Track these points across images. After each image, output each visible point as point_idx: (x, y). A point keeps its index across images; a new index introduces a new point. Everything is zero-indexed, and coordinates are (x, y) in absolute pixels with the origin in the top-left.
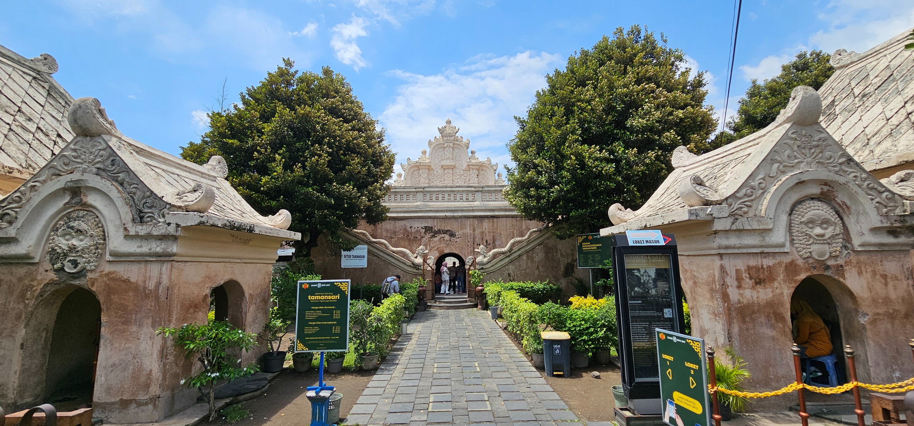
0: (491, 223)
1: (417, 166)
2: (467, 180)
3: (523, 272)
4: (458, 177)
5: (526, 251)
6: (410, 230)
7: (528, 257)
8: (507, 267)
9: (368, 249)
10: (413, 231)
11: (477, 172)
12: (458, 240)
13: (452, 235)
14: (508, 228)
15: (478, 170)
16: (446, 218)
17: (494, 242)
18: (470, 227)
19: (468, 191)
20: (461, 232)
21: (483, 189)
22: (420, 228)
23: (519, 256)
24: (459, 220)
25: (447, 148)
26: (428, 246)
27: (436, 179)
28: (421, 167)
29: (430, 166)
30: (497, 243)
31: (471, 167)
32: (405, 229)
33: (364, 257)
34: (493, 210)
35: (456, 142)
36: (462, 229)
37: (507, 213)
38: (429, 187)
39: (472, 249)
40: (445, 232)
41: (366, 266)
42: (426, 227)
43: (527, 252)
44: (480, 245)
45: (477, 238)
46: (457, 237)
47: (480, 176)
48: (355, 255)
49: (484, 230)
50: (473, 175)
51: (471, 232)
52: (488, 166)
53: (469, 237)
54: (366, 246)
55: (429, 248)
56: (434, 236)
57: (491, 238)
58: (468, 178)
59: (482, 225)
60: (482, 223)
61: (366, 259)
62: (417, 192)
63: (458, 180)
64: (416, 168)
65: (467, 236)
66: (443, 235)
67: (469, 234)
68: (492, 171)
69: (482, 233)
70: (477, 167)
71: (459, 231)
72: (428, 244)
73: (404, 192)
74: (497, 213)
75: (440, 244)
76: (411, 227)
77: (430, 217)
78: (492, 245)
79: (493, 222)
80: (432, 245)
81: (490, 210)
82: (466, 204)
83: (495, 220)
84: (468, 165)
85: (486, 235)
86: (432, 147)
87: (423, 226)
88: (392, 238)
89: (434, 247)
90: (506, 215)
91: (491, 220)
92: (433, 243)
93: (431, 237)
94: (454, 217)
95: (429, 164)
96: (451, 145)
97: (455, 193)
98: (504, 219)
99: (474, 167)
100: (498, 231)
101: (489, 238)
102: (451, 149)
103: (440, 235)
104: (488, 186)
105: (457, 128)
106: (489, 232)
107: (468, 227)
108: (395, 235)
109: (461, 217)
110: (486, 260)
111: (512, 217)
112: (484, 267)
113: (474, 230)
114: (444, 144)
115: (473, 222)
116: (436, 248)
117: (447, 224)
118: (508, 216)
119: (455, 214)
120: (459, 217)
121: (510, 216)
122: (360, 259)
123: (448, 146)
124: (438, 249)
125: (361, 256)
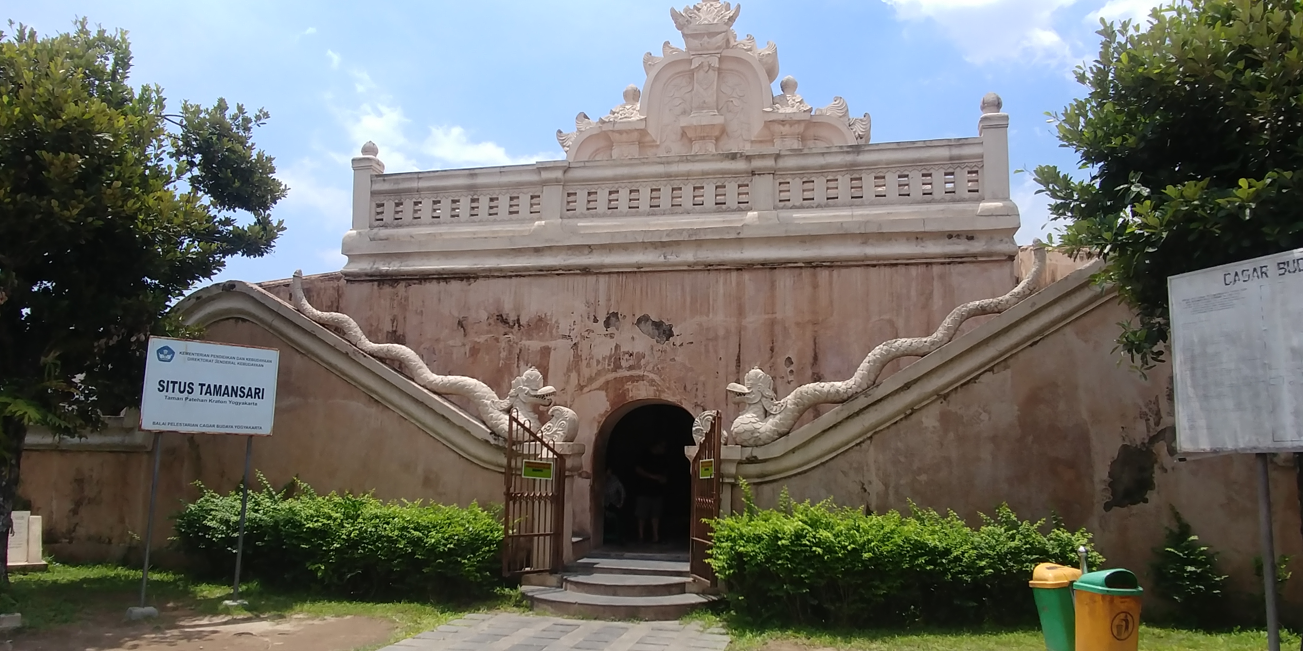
0: (808, 288)
1: (607, 132)
3: (923, 478)
5: (936, 392)
7: (944, 418)
8: (854, 456)
12: (679, 352)
13: (660, 334)
16: (638, 271)
17: (816, 362)
18: (727, 303)
19: (723, 173)
20: (691, 324)
21: (782, 163)
22: (548, 310)
23: (911, 412)
24: (688, 278)
25: (701, 73)
26: (574, 375)
28: (616, 137)
31: (778, 128)
33: (258, 393)
34: (817, 239)
35: (730, 53)
36: (695, 312)
37: (872, 250)
41: (267, 428)
43: (942, 395)
45: (751, 346)
46: (678, 340)
48: (212, 381)
49: (778, 316)
51: (731, 320)
52: (833, 122)
54: (272, 356)
55: (574, 380)
59: (772, 297)
60: (772, 289)
61: (267, 405)
65: (716, 338)
67: (721, 332)
69: (772, 327)
70: (795, 126)
71: (681, 320)
72: (573, 365)
73: (501, 186)
74: (829, 252)
75: (616, 370)
78: (799, 365)
79: (815, 286)
80: (585, 372)
81: (802, 240)
82: (714, 221)
84: (768, 124)
85: (787, 336)
86: (653, 73)
89: (591, 380)
90: (867, 258)
91: (806, 277)
92: (589, 366)
94: (666, 270)
95: (642, 126)
96: (715, 62)
98: (857, 274)
99: (786, 129)
101: (798, 347)
102: (713, 75)
103: (617, 335)
105: (734, 8)
106: (799, 324)
107: (719, 303)
109: (691, 268)
110: (767, 426)
111: (891, 266)
112: (760, 453)
113: (739, 317)
114: (690, 61)
115: (738, 284)
116: (601, 381)
117: (644, 294)
118: (875, 262)
119: (672, 258)
120: (685, 268)
121: (881, 262)
122: (238, 399)
123: (701, 66)
124: (605, 387)
125: (246, 391)
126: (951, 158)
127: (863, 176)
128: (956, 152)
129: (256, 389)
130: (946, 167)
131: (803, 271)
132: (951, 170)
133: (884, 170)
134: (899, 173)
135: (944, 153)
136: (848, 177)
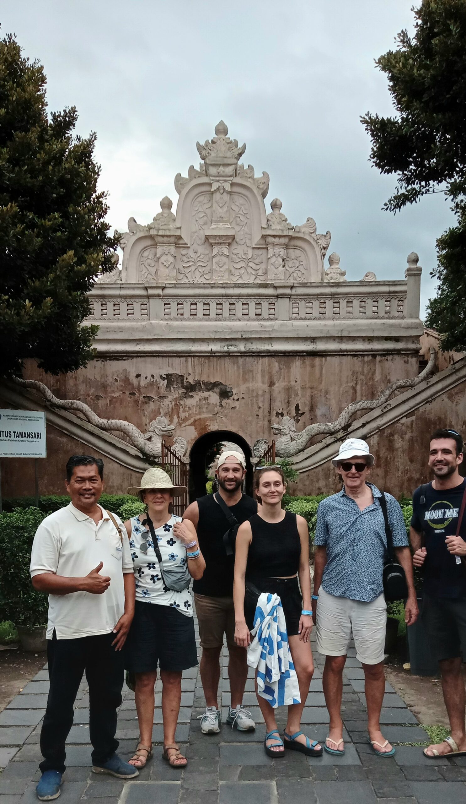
0: (308, 368)
1: (151, 237)
2: (260, 272)
4: (242, 264)
5: (378, 428)
6: (135, 381)
9: (47, 420)
10: (143, 383)
11: (283, 252)
12: (237, 404)
13: (225, 394)
14: (344, 379)
15: (287, 247)
16: (212, 355)
17: (312, 409)
18: (263, 376)
19: (260, 295)
20: (243, 388)
21: (294, 292)
22: (157, 378)
24: (241, 360)
25: (218, 195)
26: (175, 417)
27: (193, 268)
28: (160, 239)
29: (180, 238)
30: (319, 412)
31: (270, 240)
32: (126, 380)
33: (38, 435)
34: (313, 340)
35: (237, 180)
36: (245, 380)
37: (344, 346)
38: (175, 286)
39: (266, 423)
40: (211, 386)
41: (44, 455)
42: (168, 375)
44: (282, 415)
45: (277, 401)
46: (236, 397)
47: (290, 264)
48: (19, 430)
49: (293, 383)
50: (274, 259)
51: (266, 387)
52: (307, 237)
53: (261, 399)
54: (42, 415)
55: (175, 419)
56: (186, 396)
57: (307, 400)
58: (263, 266)
59: (289, 372)
60: (289, 367)
61: (43, 442)
62: (149, 297)
63: (242, 271)
64: (149, 242)
65: (257, 396)
66: (206, 394)
67: (260, 392)
68: (317, 249)
69: (288, 390)
70: (284, 241)
71: (238, 385)
72: (175, 411)
73: (120, 296)
74: (321, 346)
75: (200, 414)
76: (138, 376)
77: (178, 354)
78: (307, 416)
79: (313, 366)
80: (182, 415)
81: (305, 339)
82: (255, 325)
83: (317, 360)
84: (264, 237)
85: (297, 395)
86: (185, 191)
87: (164, 372)
88: (98, 397)
89: (186, 419)
90: (341, 351)
91: (308, 361)
92: (184, 411)
93: (181, 398)
94: (228, 355)
95: (178, 233)
96: (228, 187)
97: (233, 300)
98: (336, 360)
99: (276, 240)
100: (323, 386)
101: (303, 401)
102: (226, 196)
103: (200, 394)
104: (304, 285)
105: (240, 145)
106: (303, 388)
107: (259, 376)
108: (106, 392)
109: (243, 355)
110: (292, 446)
111: (354, 356)
113: (272, 384)
114: (210, 184)
115: (269, 365)
116: (192, 420)
117: (215, 369)
118: (345, 353)
119: (232, 349)
120: (239, 354)
121: (349, 353)
122: (30, 439)
123: (218, 189)
124: (194, 424)
125: (33, 435)
126: (390, 292)
127: (341, 301)
128: (393, 289)
129: (37, 433)
130: (386, 297)
131: (306, 358)
132: (388, 299)
133: (352, 298)
134: (360, 300)
135: (385, 289)
136: (332, 301)
